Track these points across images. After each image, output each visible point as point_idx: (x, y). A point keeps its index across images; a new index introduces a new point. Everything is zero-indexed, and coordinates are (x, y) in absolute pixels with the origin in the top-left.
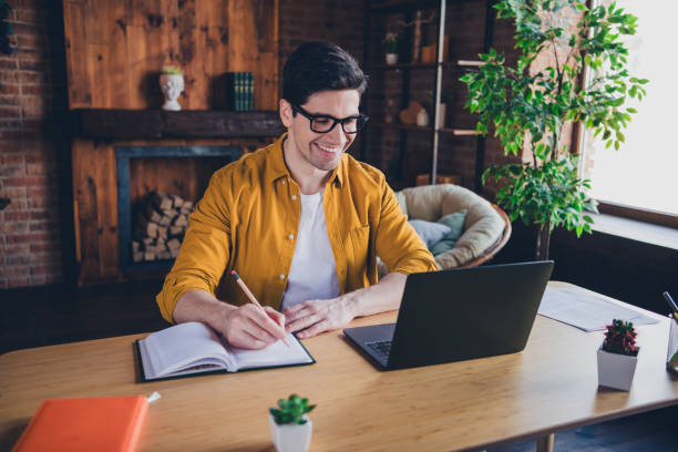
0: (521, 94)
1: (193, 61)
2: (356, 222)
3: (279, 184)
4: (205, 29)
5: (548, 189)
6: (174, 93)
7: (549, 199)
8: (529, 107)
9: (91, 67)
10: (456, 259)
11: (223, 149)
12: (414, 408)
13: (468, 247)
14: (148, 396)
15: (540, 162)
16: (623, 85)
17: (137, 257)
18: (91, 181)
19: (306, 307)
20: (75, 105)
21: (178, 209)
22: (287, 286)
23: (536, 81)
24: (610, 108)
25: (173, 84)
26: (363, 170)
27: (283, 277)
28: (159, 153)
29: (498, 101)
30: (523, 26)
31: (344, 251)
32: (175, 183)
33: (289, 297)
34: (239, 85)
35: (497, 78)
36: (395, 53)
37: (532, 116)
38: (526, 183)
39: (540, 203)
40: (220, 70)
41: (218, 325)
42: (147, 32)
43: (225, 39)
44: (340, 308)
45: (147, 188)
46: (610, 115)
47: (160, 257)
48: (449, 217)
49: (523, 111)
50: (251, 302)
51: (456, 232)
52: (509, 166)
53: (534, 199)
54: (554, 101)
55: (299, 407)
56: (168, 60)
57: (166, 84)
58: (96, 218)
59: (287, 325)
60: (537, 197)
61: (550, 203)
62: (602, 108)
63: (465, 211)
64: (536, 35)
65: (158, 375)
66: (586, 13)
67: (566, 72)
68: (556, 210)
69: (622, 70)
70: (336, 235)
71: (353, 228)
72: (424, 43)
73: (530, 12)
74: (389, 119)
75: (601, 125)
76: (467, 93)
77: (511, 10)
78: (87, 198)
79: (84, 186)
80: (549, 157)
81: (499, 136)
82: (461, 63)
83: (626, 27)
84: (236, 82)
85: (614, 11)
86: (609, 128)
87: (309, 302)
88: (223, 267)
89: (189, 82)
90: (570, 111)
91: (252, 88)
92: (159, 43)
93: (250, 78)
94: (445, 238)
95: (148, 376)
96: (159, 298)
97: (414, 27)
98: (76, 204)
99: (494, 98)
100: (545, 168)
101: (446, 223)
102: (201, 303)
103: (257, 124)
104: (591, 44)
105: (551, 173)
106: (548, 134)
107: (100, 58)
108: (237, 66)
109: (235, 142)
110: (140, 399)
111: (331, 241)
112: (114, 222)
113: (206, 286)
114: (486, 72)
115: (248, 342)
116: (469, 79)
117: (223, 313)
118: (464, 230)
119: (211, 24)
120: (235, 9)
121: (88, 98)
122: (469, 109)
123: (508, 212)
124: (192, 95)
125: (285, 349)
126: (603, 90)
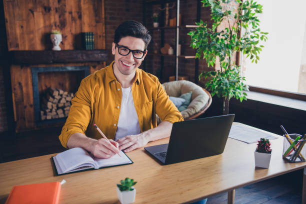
0: (214, 40)
1: (66, 28)
2: (147, 100)
3: (112, 84)
4: (71, 13)
5: (228, 82)
6: (57, 43)
7: (228, 86)
8: (218, 46)
9: (18, 31)
10: (188, 113)
11: (81, 67)
12: (178, 181)
13: (193, 108)
14: (61, 182)
15: (224, 70)
16: (258, 35)
17: (43, 118)
18: (20, 84)
19: (127, 139)
20: (11, 49)
21: (61, 95)
22: (117, 129)
23: (221, 34)
24: (253, 45)
25: (57, 38)
26: (149, 76)
27: (115, 125)
28: (51, 70)
29: (205, 43)
30: (214, 10)
31: (142, 113)
32: (60, 84)
33: (118, 134)
34: (87, 38)
35: (204, 33)
36: (157, 22)
37: (220, 50)
38: (218, 79)
39: (225, 88)
40: (78, 31)
41: (88, 148)
42: (44, 15)
43: (80, 17)
44: (142, 138)
45: (46, 86)
46: (253, 49)
47: (54, 117)
48: (184, 95)
49: (216, 48)
50: (103, 137)
51: (188, 102)
52: (210, 72)
53: (222, 86)
54: (229, 43)
55: (130, 183)
56: (54, 27)
57: (54, 38)
58: (23, 100)
59: (119, 147)
60: (223, 85)
61: (229, 87)
62: (249, 45)
63: (192, 92)
64: (220, 14)
65: (64, 172)
66: (241, 4)
67: (233, 30)
68: (231, 90)
69: (257, 28)
70: (138, 106)
71: (145, 102)
72: (170, 18)
73: (217, 4)
74: (156, 52)
75: (249, 53)
76: (191, 40)
77: (209, 3)
78: (19, 92)
79: (17, 87)
80: (227, 67)
81: (205, 59)
82: (187, 26)
83: (258, 10)
84: (86, 37)
85: (253, 3)
86: (253, 54)
87: (128, 136)
88: (88, 122)
89: (64, 37)
90: (235, 47)
91: (93, 39)
92: (49, 19)
93: (92, 35)
94: (183, 104)
95: (59, 173)
96: (60, 137)
97: (165, 10)
98: (13, 95)
99: (203, 42)
100: (226, 72)
101: (183, 98)
102: (80, 138)
103: (96, 55)
104: (244, 17)
105: (229, 74)
106: (227, 57)
107: (22, 27)
108: (86, 29)
109: (87, 64)
110: (57, 184)
111: (136, 109)
112: (32, 102)
113: (81, 131)
114: (199, 31)
115: (103, 155)
116: (192, 34)
117: (91, 143)
118: (191, 100)
119: (73, 11)
120: (84, 4)
121: (17, 46)
122: (192, 47)
123: (210, 92)
124: (66, 43)
125: (119, 158)
126: (249, 37)
